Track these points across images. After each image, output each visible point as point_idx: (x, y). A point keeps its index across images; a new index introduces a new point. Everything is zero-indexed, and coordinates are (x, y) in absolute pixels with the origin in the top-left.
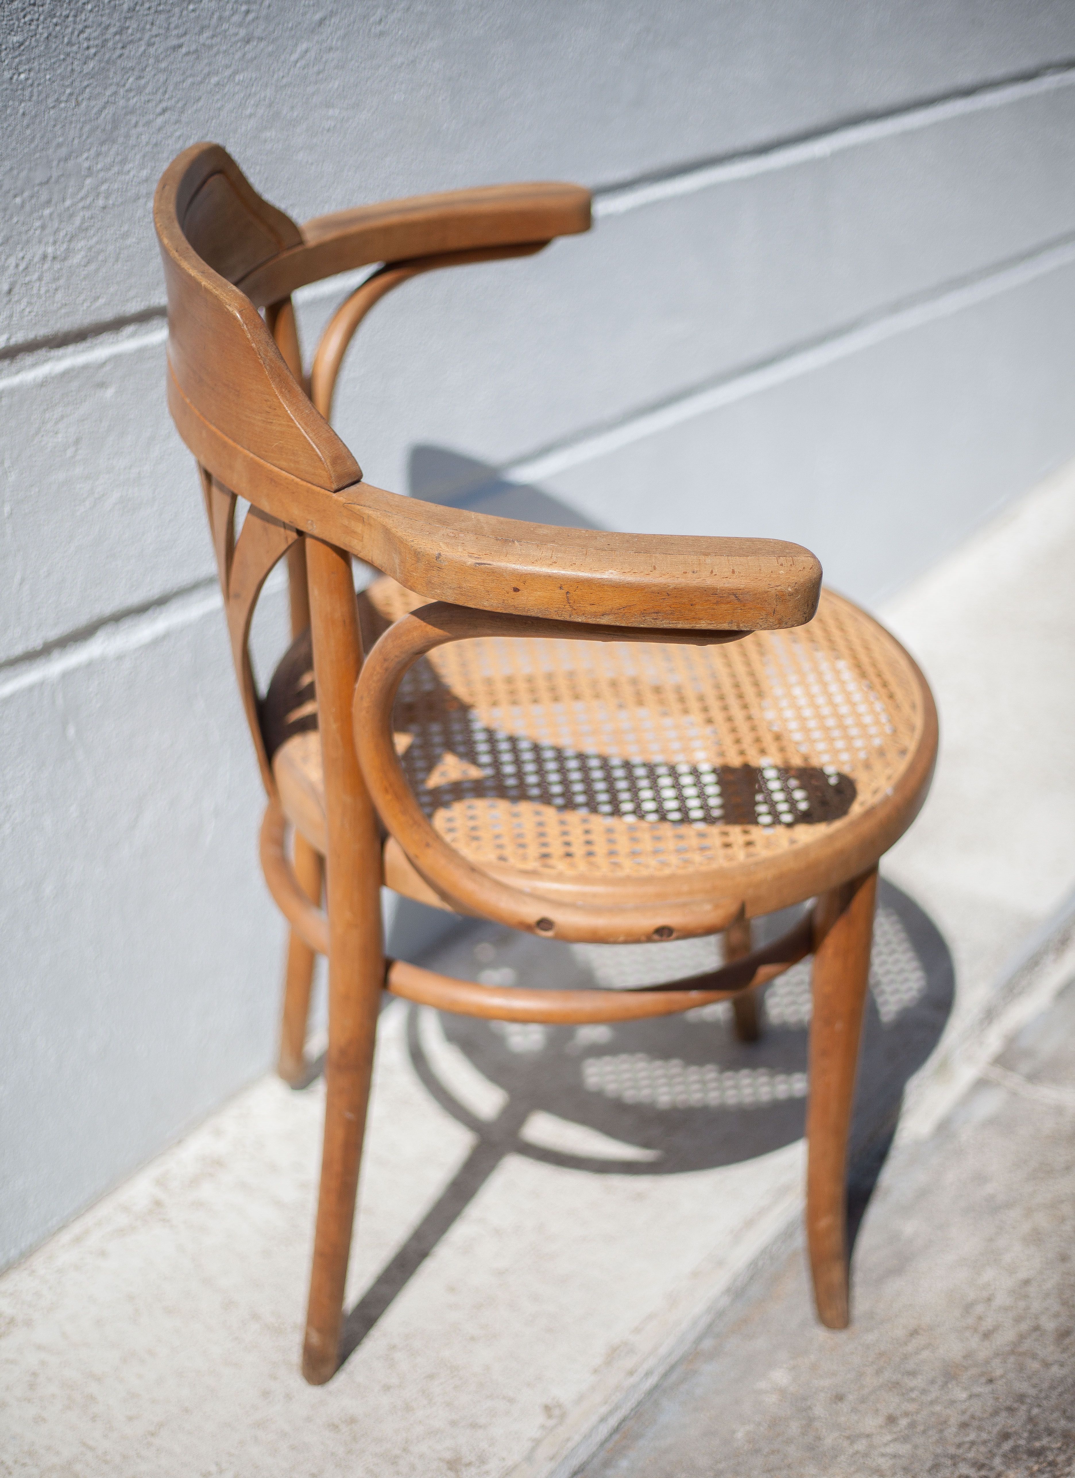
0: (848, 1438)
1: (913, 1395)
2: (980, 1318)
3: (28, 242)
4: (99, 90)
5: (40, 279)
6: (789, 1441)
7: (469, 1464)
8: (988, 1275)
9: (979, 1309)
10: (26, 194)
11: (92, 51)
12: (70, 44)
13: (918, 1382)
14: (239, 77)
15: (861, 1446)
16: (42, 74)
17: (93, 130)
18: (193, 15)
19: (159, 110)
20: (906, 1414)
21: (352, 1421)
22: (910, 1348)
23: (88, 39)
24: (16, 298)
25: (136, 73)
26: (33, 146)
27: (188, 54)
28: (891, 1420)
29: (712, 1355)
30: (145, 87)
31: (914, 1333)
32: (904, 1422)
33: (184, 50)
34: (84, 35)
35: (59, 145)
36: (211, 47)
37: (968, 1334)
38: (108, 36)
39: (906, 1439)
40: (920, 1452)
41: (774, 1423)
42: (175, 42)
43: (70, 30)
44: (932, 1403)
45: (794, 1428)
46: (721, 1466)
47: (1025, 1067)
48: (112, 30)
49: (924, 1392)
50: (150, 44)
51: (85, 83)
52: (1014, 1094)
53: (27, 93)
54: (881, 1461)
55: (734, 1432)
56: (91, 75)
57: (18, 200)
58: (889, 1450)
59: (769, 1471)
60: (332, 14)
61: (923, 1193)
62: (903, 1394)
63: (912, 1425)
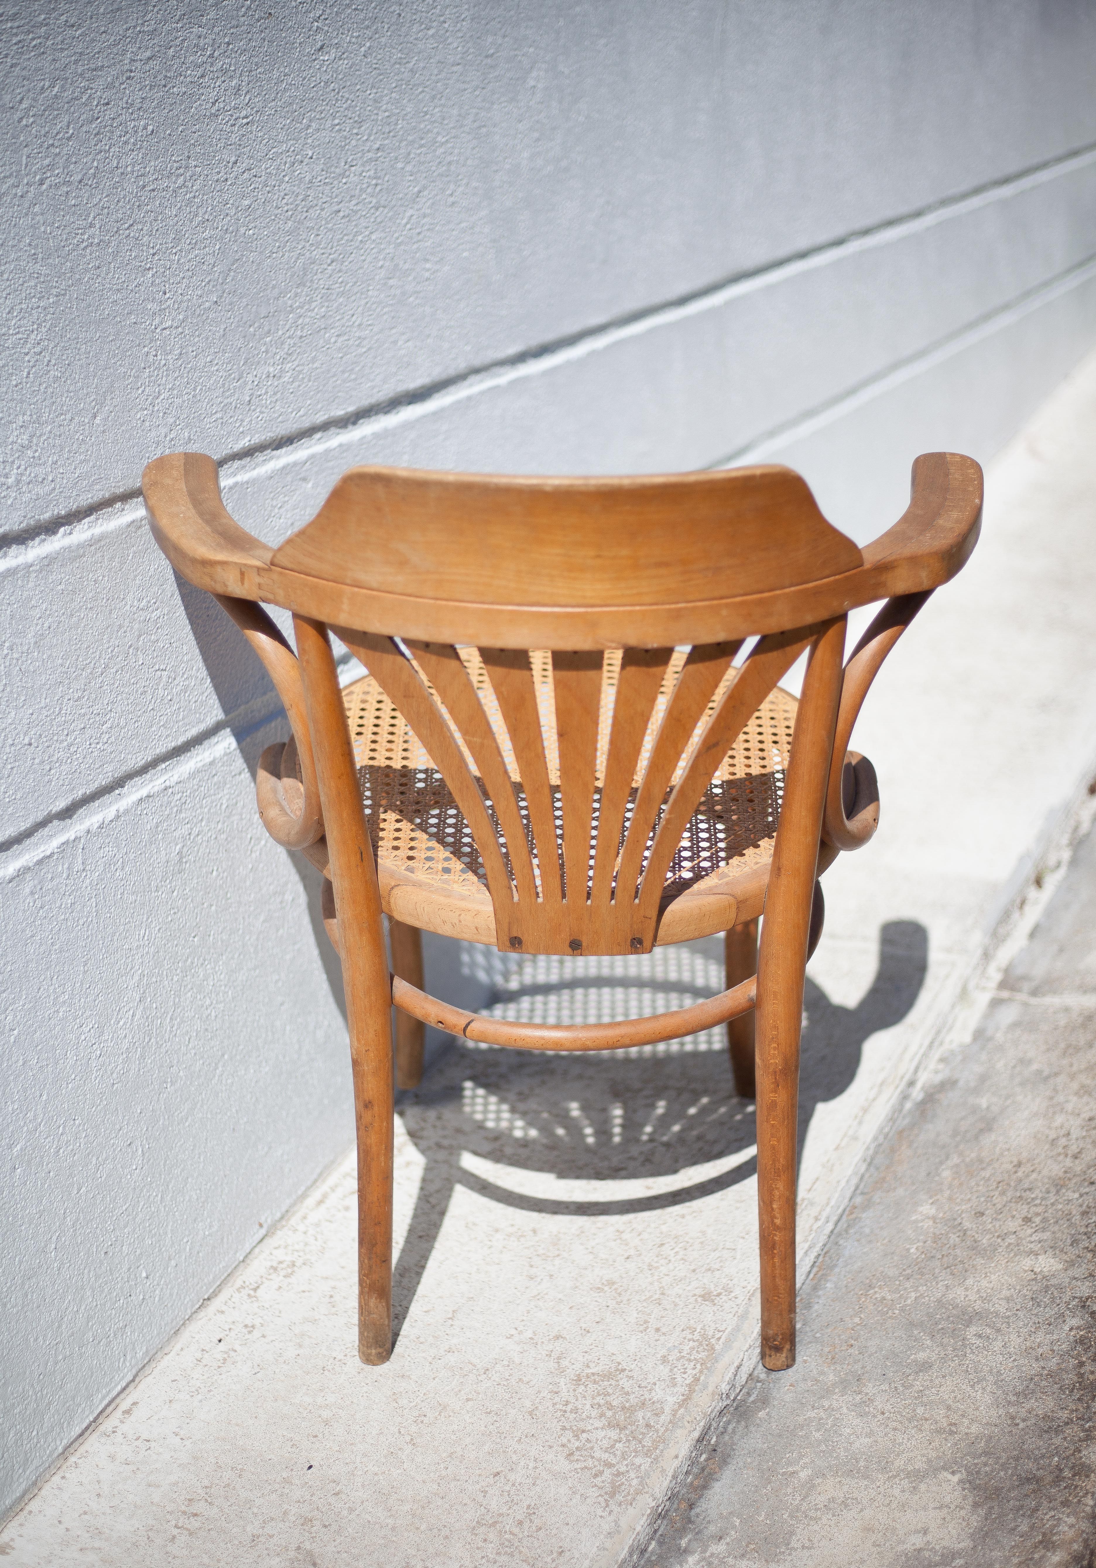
0: (998, 1237)
1: (1038, 1202)
2: (1064, 1147)
3: (259, 363)
4: (294, 244)
5: (266, 393)
6: (955, 1247)
7: (719, 1295)
8: (1059, 1120)
9: (1063, 1141)
10: (256, 325)
11: (290, 213)
12: (277, 208)
13: (1037, 1193)
14: (373, 237)
15: (1012, 1239)
16: (262, 231)
17: (292, 276)
18: (345, 187)
19: (329, 261)
20: (1038, 1214)
21: (611, 1283)
22: (1020, 1174)
23: (287, 204)
24: (253, 408)
25: (315, 232)
26: (259, 287)
27: (344, 217)
28: (1027, 1220)
29: (867, 1205)
30: (321, 241)
31: (1019, 1164)
32: (1037, 1220)
33: (341, 214)
34: (285, 201)
35: (274, 287)
36: (356, 212)
37: (1061, 1158)
38: (297, 202)
39: (1044, 1230)
40: (1059, 1235)
41: (936, 1239)
42: (336, 208)
43: (276, 196)
44: (1053, 1204)
45: (954, 1238)
46: (909, 1271)
47: (1026, 986)
48: (301, 197)
49: (1043, 1199)
50: (322, 209)
51: (287, 238)
52: (1026, 1005)
53: (254, 245)
54: (1032, 1246)
55: (908, 1250)
56: (289, 233)
57: (252, 329)
58: (1034, 1238)
59: (948, 1267)
60: (425, 188)
61: (983, 1078)
62: (1028, 1203)
63: (1045, 1220)
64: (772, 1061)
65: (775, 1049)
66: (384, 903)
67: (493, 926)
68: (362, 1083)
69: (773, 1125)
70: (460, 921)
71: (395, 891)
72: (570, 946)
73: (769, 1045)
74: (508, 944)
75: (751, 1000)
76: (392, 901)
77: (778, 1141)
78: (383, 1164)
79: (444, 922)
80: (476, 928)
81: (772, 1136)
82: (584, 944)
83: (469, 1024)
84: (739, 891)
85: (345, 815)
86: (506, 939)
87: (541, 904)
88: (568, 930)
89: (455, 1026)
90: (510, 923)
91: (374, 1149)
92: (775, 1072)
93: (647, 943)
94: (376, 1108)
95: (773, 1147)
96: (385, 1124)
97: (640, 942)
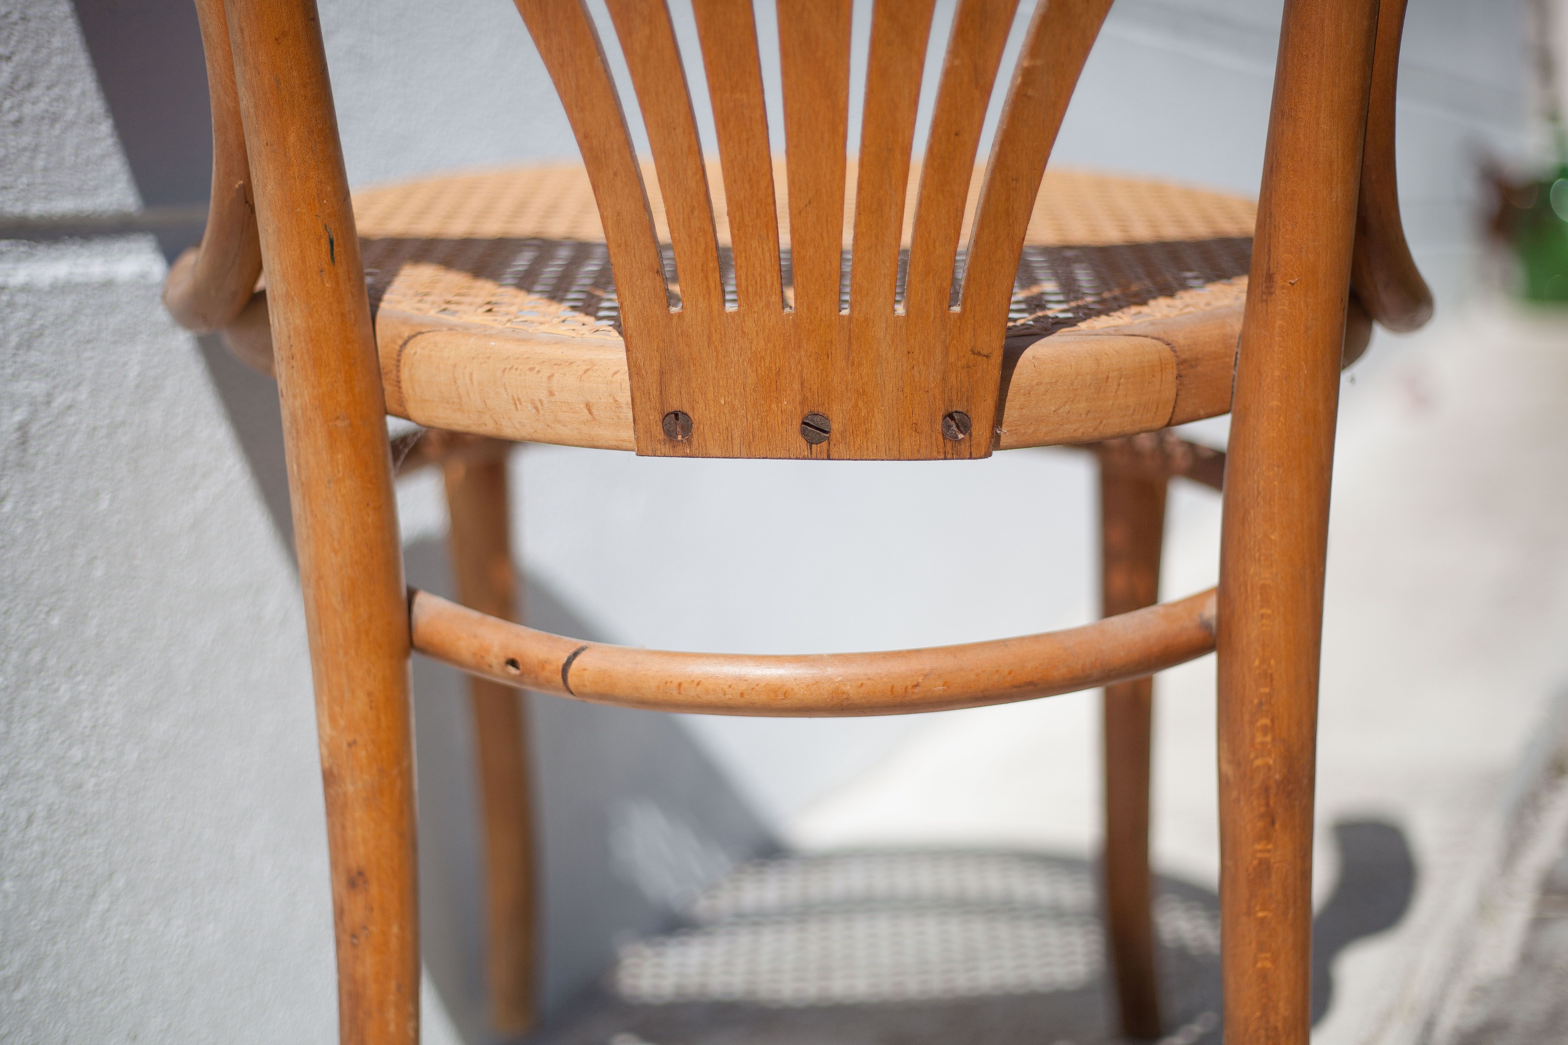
64: (1259, 762)
65: (1265, 730)
66: (388, 388)
67: (625, 397)
68: (343, 827)
69: (1263, 920)
70: (551, 394)
71: (409, 350)
72: (803, 433)
73: (1252, 723)
74: (658, 431)
75: (1205, 625)
76: (405, 375)
77: (1274, 961)
78: (392, 1028)
79: (516, 401)
80: (588, 407)
81: (1262, 947)
82: (836, 427)
83: (575, 654)
84: (1180, 339)
85: (292, 138)
86: (655, 418)
87: (733, 315)
88: (797, 386)
89: (543, 664)
90: (662, 373)
91: (372, 990)
92: (1266, 789)
93: (981, 429)
94: (374, 889)
95: (1263, 975)
96: (395, 929)
97: (964, 425)
